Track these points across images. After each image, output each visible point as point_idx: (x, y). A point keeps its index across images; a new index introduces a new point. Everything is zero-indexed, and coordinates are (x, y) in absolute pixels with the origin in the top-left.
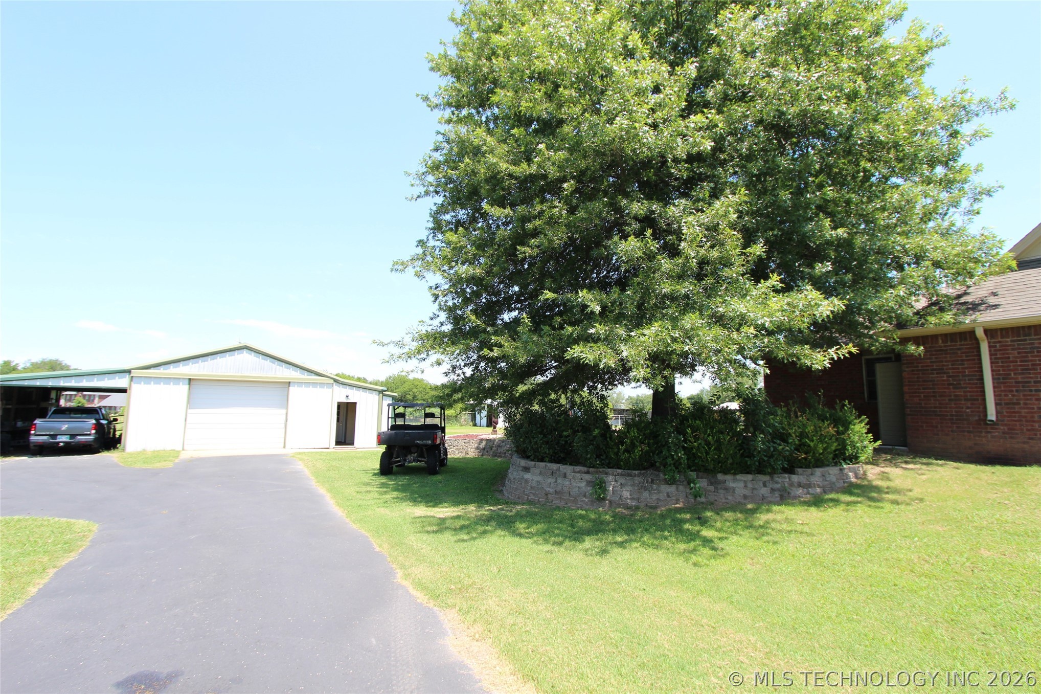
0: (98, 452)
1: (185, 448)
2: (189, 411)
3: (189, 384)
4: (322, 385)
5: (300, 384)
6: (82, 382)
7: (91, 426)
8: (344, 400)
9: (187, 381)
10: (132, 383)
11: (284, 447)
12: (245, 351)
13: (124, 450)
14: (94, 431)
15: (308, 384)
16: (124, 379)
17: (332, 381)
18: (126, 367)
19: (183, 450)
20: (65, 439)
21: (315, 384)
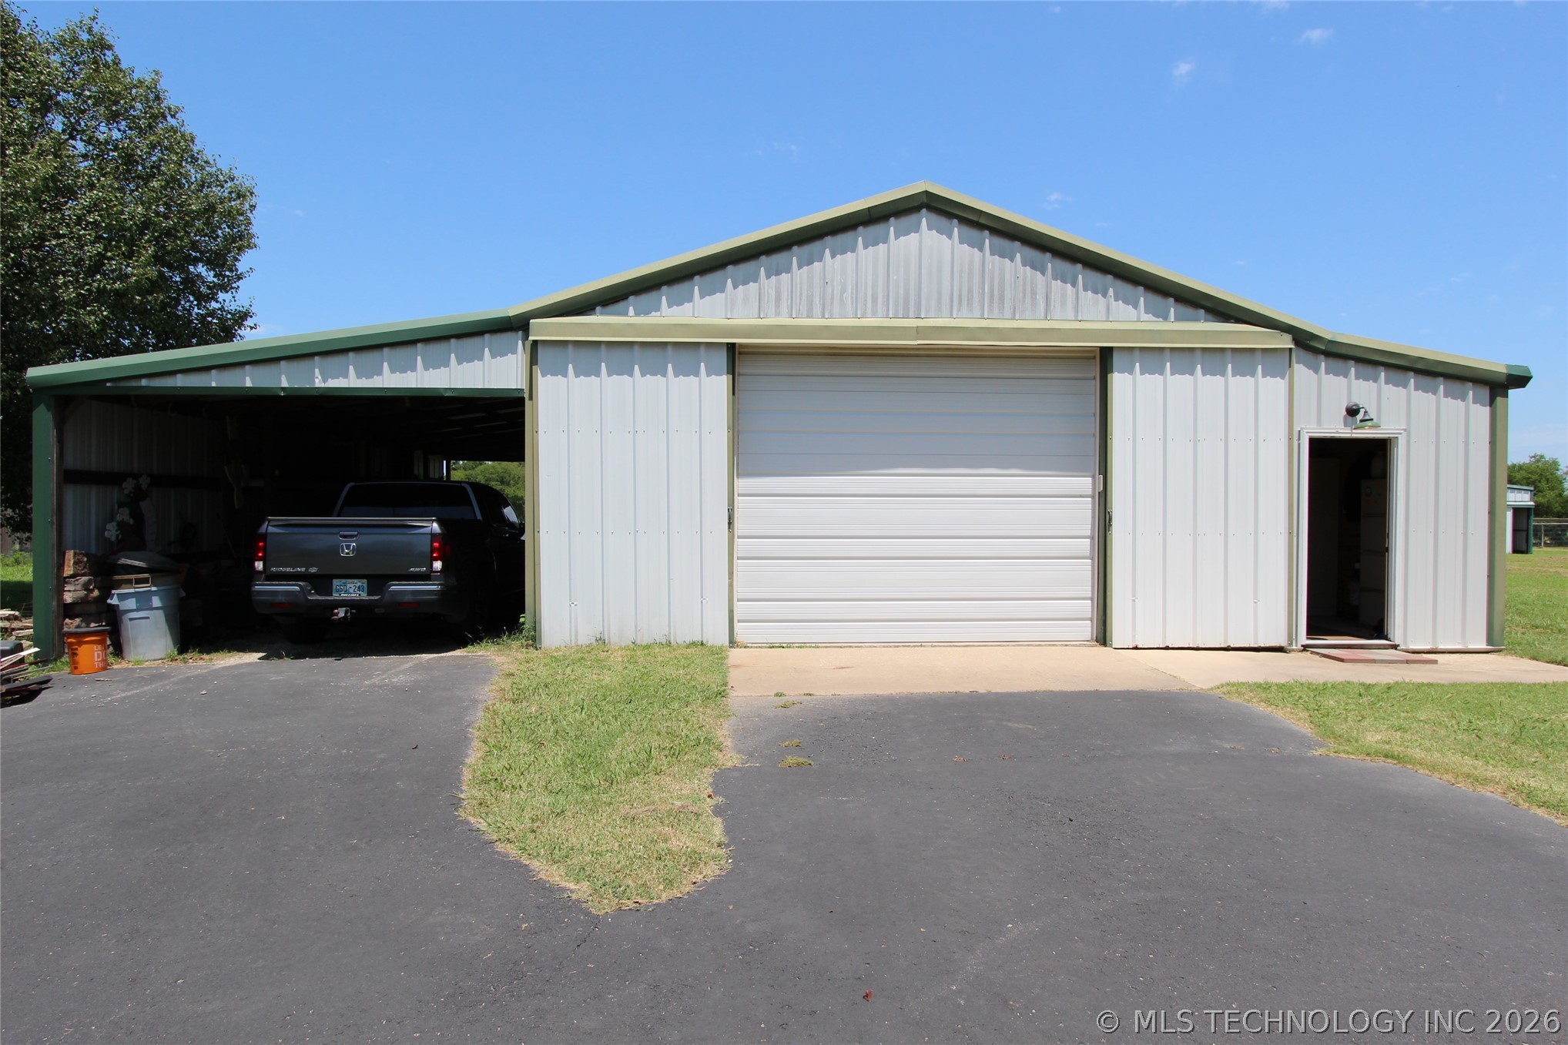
0: (460, 641)
1: (738, 638)
2: (741, 484)
3: (732, 370)
4: (1244, 358)
5: (1153, 356)
6: (380, 373)
7: (424, 545)
8: (1336, 428)
9: (722, 357)
10: (538, 371)
11: (1103, 638)
12: (924, 219)
13: (534, 641)
14: (438, 565)
15: (1184, 357)
16: (511, 358)
17: (1285, 342)
18: (513, 309)
19: (733, 643)
20: (353, 590)
21: (1214, 358)
